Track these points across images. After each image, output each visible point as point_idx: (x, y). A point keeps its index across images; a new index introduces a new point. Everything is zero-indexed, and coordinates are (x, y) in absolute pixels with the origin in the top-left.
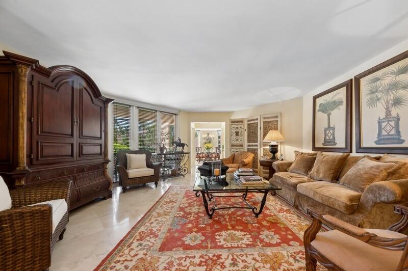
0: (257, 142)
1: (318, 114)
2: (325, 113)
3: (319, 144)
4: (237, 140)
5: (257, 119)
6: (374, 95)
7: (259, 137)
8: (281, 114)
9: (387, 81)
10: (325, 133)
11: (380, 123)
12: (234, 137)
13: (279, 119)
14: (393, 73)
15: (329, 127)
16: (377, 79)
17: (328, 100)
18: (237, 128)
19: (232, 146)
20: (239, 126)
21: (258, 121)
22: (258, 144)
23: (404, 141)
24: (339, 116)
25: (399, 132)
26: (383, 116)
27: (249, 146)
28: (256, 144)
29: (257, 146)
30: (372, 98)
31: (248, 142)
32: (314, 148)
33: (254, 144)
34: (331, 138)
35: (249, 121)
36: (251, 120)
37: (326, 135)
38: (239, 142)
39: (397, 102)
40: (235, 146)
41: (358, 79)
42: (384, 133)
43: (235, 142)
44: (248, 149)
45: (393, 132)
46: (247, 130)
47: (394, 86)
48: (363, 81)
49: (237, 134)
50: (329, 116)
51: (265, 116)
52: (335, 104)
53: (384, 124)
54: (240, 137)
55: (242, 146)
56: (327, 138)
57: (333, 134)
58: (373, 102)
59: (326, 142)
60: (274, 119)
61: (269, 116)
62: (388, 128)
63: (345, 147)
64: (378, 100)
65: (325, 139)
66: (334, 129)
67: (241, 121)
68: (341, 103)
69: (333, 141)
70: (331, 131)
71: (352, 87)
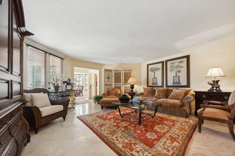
0: (121, 83)
1: (150, 72)
2: (153, 72)
3: (150, 84)
4: (108, 81)
5: (121, 71)
6: (172, 68)
7: (122, 80)
8: (132, 69)
9: (176, 64)
10: (153, 80)
11: (174, 77)
12: (107, 80)
13: (131, 72)
14: (178, 62)
15: (155, 78)
16: (173, 63)
17: (154, 67)
18: (108, 74)
19: (106, 85)
20: (109, 73)
21: (122, 72)
22: (121, 84)
23: (181, 84)
24: (159, 74)
25: (180, 81)
26: (175, 75)
27: (115, 85)
28: (120, 84)
29: (121, 85)
30: (171, 69)
31: (115, 83)
32: (148, 86)
33: (119, 84)
34: (156, 82)
35: (115, 71)
36: (117, 71)
37: (153, 81)
38: (110, 83)
39: (179, 71)
40: (107, 85)
41: (167, 61)
42: (175, 81)
43: (107, 83)
44: (115, 87)
45: (178, 81)
46: (114, 76)
47: (178, 66)
48: (168, 63)
49: (108, 78)
50: (154, 73)
51: (125, 70)
52: (157, 69)
53: (175, 78)
54: (110, 80)
55: (111, 85)
56: (154, 82)
57: (156, 81)
58: (172, 70)
59: (153, 83)
60: (129, 72)
61: (127, 70)
62: (176, 79)
63: (161, 85)
64: (173, 70)
65: (153, 82)
66: (157, 78)
67: (111, 71)
68: (160, 69)
69: (156, 83)
70: (156, 79)
71: (164, 64)
